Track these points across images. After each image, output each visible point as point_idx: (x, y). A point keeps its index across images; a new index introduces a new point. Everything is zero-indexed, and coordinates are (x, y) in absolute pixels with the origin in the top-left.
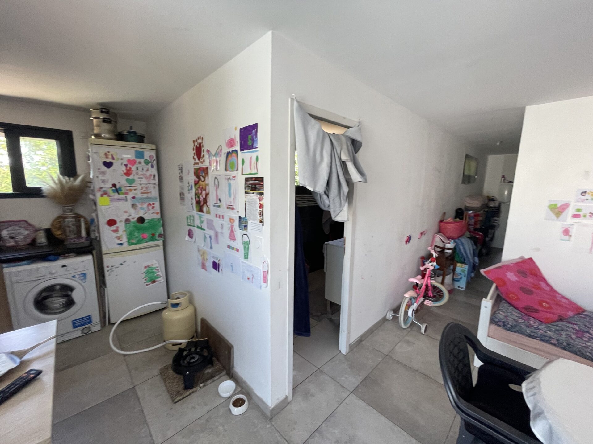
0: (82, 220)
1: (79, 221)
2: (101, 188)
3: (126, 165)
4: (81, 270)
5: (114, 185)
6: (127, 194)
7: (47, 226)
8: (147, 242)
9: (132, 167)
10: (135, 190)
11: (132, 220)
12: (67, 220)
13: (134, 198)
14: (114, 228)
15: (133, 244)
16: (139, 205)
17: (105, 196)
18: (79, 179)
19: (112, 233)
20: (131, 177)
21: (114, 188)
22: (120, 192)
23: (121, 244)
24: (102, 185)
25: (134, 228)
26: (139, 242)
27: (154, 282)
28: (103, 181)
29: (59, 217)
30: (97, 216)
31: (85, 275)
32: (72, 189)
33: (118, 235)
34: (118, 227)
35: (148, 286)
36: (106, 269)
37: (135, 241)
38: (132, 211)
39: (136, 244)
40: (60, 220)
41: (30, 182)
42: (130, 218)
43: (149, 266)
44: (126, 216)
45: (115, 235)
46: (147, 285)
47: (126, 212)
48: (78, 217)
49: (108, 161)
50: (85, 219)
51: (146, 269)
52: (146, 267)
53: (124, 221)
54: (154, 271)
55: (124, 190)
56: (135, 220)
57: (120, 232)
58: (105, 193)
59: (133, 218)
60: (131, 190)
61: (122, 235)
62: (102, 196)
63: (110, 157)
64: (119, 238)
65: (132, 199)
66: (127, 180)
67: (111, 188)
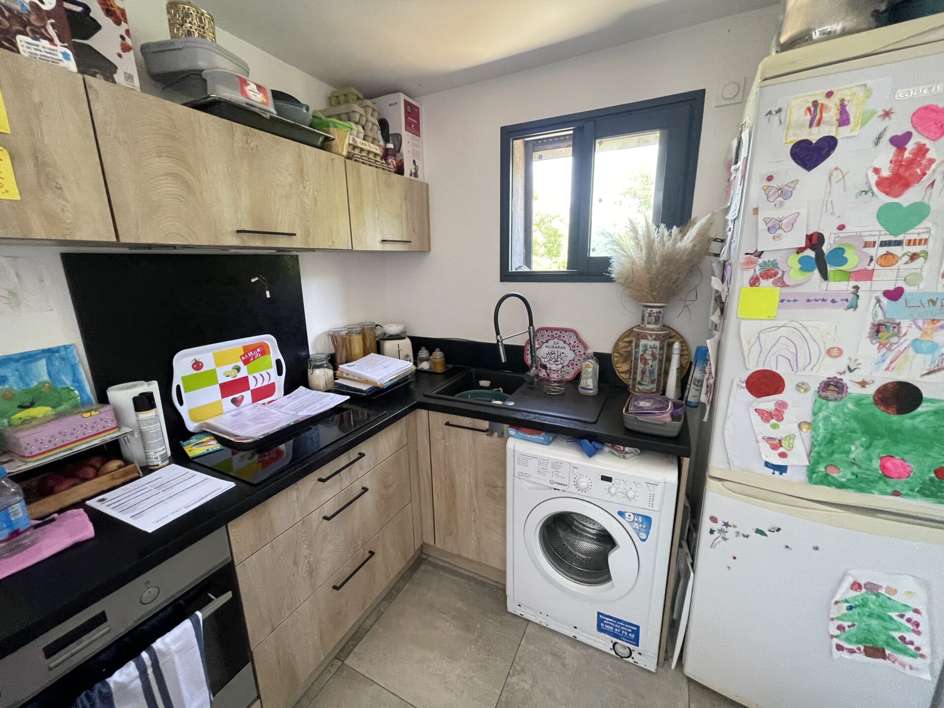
0: (677, 345)
2: (759, 254)
3: (899, 142)
4: (641, 506)
5: (815, 241)
6: (866, 275)
8: (896, 493)
10: (914, 257)
11: (854, 390)
14: (768, 403)
15: (825, 480)
16: (910, 332)
17: (766, 284)
19: (756, 418)
20: (910, 198)
21: (811, 253)
22: (830, 269)
23: (782, 469)
24: (765, 243)
25: (854, 424)
26: (861, 484)
27: (875, 652)
31: (648, 520)
33: (776, 434)
34: (783, 405)
35: (845, 655)
36: (706, 524)
37: (843, 474)
38: (868, 350)
39: (841, 486)
40: (632, 336)
41: (598, 248)
42: (846, 379)
43: (873, 588)
44: (830, 369)
45: (765, 429)
46: (839, 648)
47: (834, 353)
48: (668, 337)
49: (814, 135)
50: (683, 343)
51: (854, 593)
52: (856, 586)
53: (815, 386)
54: (894, 615)
55: (853, 261)
56: (871, 390)
57: (787, 427)
58: (769, 273)
59: (863, 384)
60: (888, 260)
61: (791, 437)
62: (754, 282)
63: (831, 114)
65: (885, 301)
66: (887, 213)
67: (800, 250)
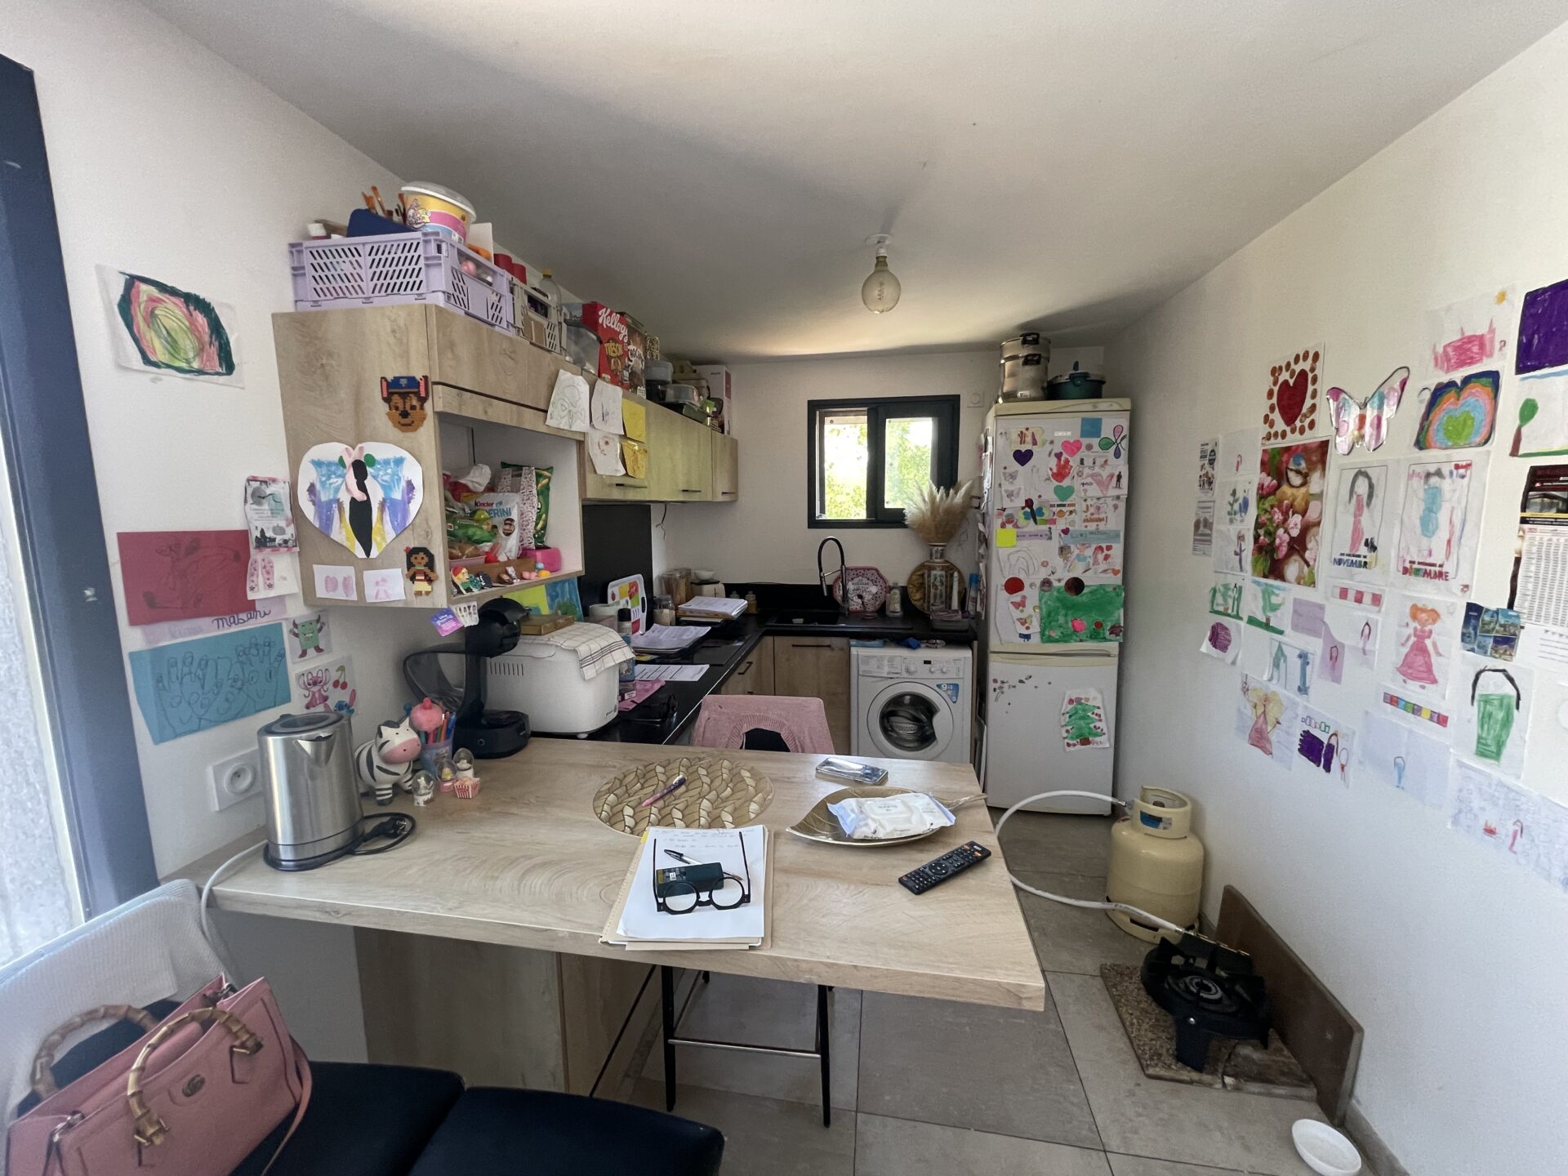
0: (956, 574)
1: (952, 575)
2: (1004, 510)
3: (1058, 456)
4: (951, 676)
5: (1029, 503)
6: (1053, 522)
7: (902, 582)
8: (1081, 641)
9: (1070, 459)
10: (1071, 512)
11: (1056, 584)
12: (933, 572)
13: (1066, 531)
14: (1017, 597)
15: (1050, 640)
16: (1075, 551)
17: (1009, 526)
18: (963, 491)
19: (1012, 607)
20: (1066, 483)
21: (1028, 510)
22: (1038, 518)
23: (1027, 637)
24: (1007, 504)
25: (1058, 604)
26: (1065, 638)
27: (1085, 741)
28: (1010, 495)
29: (922, 566)
30: (987, 568)
31: (956, 686)
32: (949, 512)
33: (1023, 616)
34: (1024, 597)
35: (1072, 748)
36: (991, 686)
37: (1056, 634)
38: (1057, 561)
39: (1057, 641)
40: (923, 570)
41: (891, 501)
42: (1052, 578)
43: (1079, 701)
44: (1043, 574)
45: (1017, 614)
46: (1068, 745)
47: (1045, 564)
48: (950, 569)
49: (1023, 448)
50: (959, 572)
51: (1070, 707)
52: (1071, 701)
53: (1038, 583)
54: (1089, 714)
55: (1047, 514)
56: (1063, 583)
57: (1028, 609)
58: (1010, 520)
59: (1059, 580)
60: (1061, 514)
61: (1031, 616)
62: (1003, 526)
63: (1029, 439)
64: (1023, 622)
65: (1063, 535)
66: (1057, 490)
67: (1023, 508)
